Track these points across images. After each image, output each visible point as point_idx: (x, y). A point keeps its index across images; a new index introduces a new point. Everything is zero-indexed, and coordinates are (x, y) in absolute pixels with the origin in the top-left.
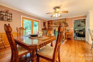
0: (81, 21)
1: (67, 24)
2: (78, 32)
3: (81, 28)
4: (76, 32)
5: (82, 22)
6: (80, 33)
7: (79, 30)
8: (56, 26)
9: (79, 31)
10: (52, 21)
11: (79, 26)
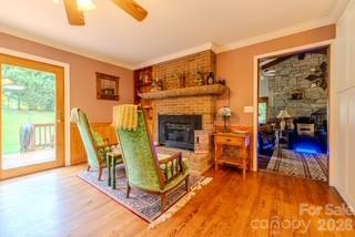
0: (307, 74)
1: (223, 83)
2: (293, 127)
3: (307, 109)
4: (282, 124)
5: (311, 78)
6: (300, 132)
7: (294, 115)
8: (164, 93)
9: (296, 121)
10: (150, 68)
11: (295, 97)
